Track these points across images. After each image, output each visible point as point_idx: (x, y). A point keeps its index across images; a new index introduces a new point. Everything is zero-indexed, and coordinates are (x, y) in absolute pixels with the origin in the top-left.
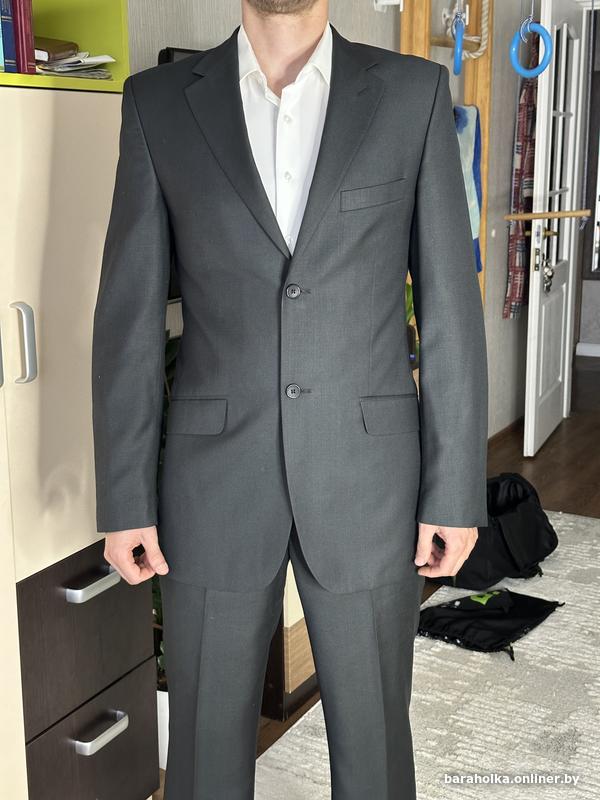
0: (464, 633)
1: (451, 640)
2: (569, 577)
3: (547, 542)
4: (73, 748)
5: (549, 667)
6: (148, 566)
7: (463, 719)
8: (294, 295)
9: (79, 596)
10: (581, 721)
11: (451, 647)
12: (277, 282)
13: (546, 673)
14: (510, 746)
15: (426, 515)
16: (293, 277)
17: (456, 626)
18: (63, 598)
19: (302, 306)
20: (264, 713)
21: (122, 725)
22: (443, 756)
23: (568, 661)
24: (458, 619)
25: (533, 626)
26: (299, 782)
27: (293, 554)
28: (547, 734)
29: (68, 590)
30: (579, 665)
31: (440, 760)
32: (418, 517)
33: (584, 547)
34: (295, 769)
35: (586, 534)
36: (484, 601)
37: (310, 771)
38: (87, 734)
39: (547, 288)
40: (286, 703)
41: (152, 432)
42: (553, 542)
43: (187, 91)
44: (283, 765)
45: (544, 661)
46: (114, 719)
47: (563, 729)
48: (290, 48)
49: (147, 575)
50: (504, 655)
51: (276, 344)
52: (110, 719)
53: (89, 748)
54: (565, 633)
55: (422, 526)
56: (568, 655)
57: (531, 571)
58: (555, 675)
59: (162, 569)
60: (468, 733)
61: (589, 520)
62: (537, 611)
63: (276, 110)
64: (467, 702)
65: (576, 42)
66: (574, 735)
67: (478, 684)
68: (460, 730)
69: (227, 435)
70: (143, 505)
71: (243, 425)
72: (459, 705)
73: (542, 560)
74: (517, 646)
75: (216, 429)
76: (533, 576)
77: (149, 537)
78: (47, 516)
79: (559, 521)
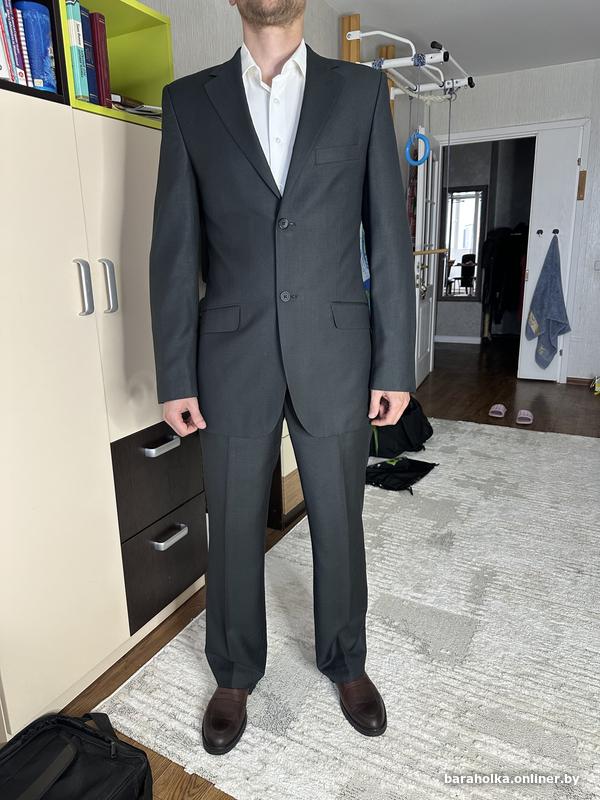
0: (384, 480)
1: (377, 485)
2: (440, 451)
3: (429, 432)
4: (153, 547)
5: (433, 498)
6: (193, 424)
7: (386, 527)
8: (286, 226)
9: (153, 452)
10: (454, 527)
11: (377, 489)
12: (273, 218)
13: (431, 502)
14: (414, 542)
15: (376, 383)
16: (283, 213)
17: (379, 477)
18: (144, 454)
19: (289, 235)
20: (269, 526)
21: (184, 532)
22: (376, 548)
23: (442, 495)
24: (381, 473)
25: (422, 477)
26: (292, 564)
27: (287, 412)
28: (435, 535)
29: (147, 450)
30: (450, 497)
31: (374, 550)
32: (370, 386)
33: (448, 435)
34: (290, 558)
35: (447, 429)
36: (394, 464)
37: (298, 558)
38: (162, 538)
39: (423, 298)
40: (284, 520)
41: (192, 333)
42: (430, 432)
43: (206, 86)
44: (282, 555)
45: (431, 495)
46: (179, 529)
47: (444, 531)
48: (277, 53)
49: (193, 430)
50: (407, 492)
51: (273, 263)
52: (177, 529)
53: (163, 546)
54: (440, 480)
55: (373, 391)
56: (443, 491)
57: (419, 448)
58: (437, 502)
59: (202, 425)
60: (389, 535)
61: (448, 422)
62: (425, 469)
63: (268, 95)
64: (388, 518)
65: (437, 163)
66: (450, 535)
67: (393, 508)
68: (384, 534)
69: (241, 330)
70: (188, 383)
71: (251, 323)
72: (383, 520)
73: (425, 442)
74: (414, 487)
75: (233, 327)
76: (419, 450)
77: (192, 404)
78: (131, 403)
79: (433, 422)
